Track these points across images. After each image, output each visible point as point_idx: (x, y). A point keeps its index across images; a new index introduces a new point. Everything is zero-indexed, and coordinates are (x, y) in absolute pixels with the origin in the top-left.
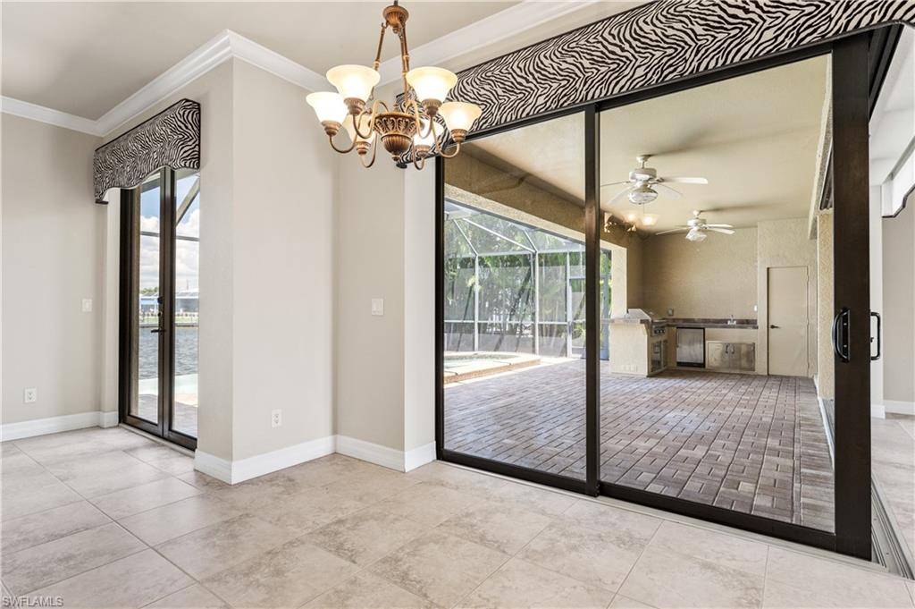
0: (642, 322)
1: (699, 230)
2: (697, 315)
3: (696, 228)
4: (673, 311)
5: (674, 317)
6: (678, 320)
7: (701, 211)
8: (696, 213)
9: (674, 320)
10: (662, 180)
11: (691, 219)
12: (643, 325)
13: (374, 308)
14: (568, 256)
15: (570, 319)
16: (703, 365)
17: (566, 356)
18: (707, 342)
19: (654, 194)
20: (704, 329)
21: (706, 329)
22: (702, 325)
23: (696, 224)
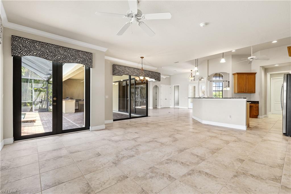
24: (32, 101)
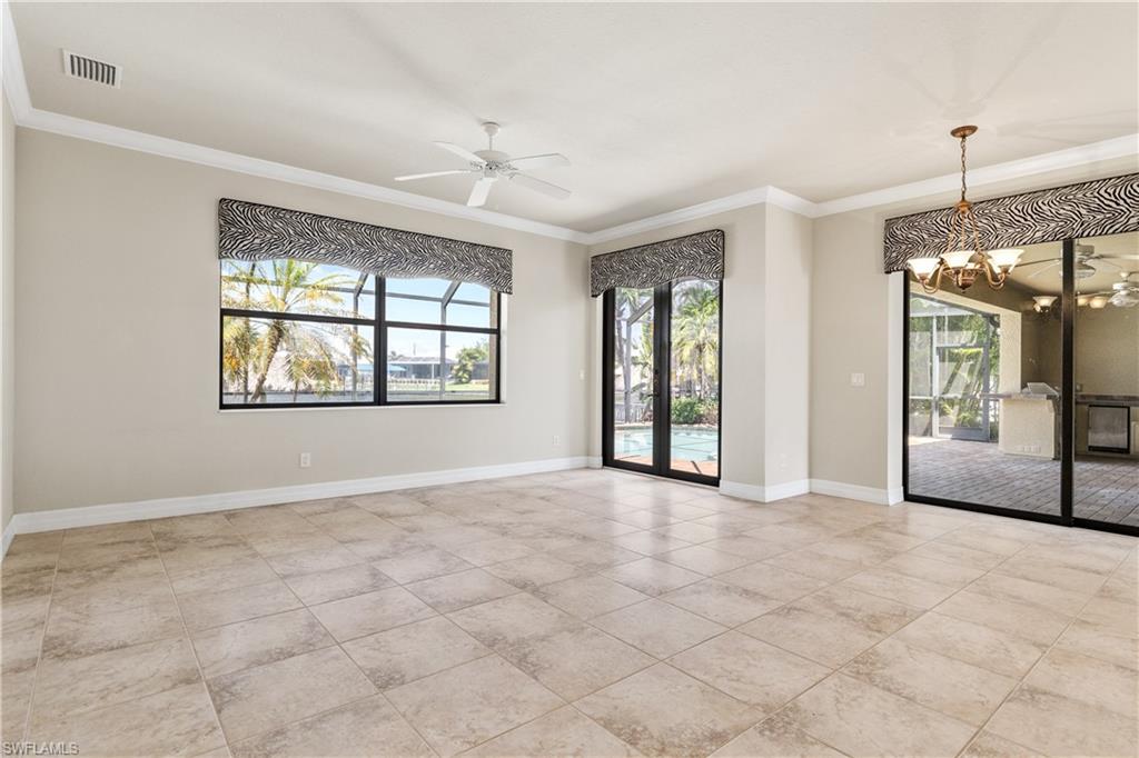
0: (1049, 397)
1: (1128, 295)
2: (1117, 391)
3: (1123, 293)
4: (1081, 386)
5: (1084, 393)
6: (1089, 396)
7: (1131, 273)
8: (1124, 275)
9: (1083, 397)
10: (1102, 257)
11: (1118, 282)
12: (1050, 402)
13: (854, 380)
14: (935, 321)
15: (936, 393)
16: (1127, 451)
17: (931, 435)
18: (1132, 424)
19: (1092, 271)
20: (1129, 408)
21: (1132, 409)
22: (1126, 403)
23: (1125, 288)
24: (931, 395)
